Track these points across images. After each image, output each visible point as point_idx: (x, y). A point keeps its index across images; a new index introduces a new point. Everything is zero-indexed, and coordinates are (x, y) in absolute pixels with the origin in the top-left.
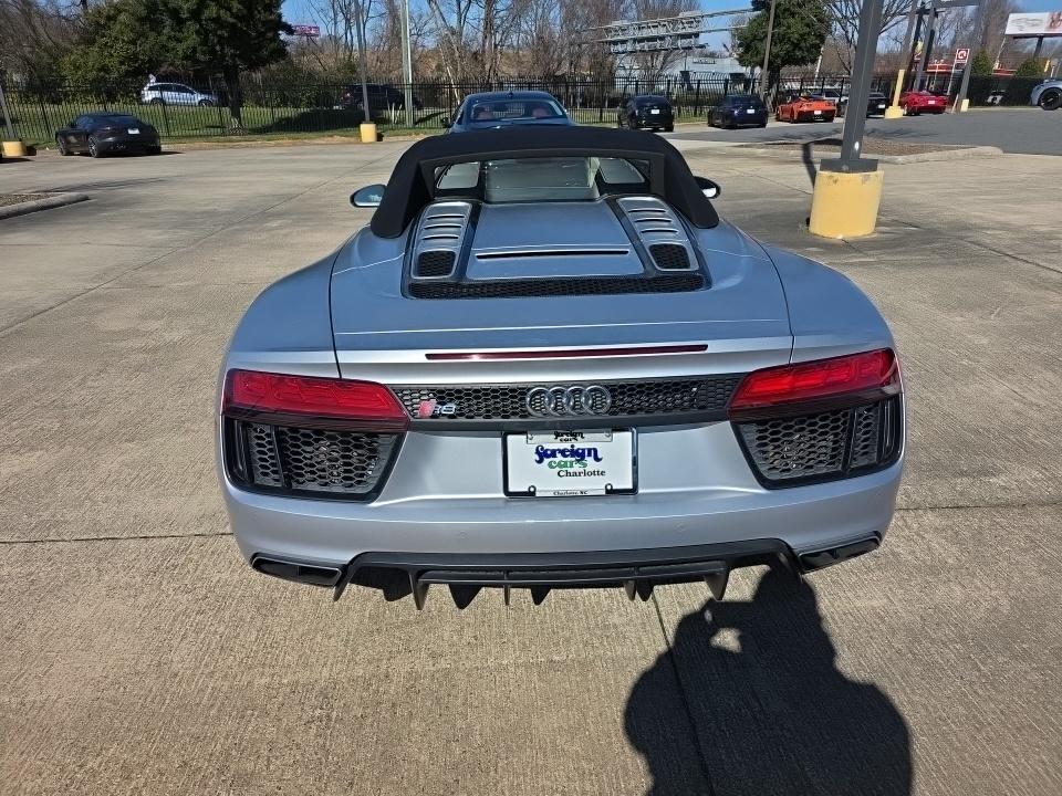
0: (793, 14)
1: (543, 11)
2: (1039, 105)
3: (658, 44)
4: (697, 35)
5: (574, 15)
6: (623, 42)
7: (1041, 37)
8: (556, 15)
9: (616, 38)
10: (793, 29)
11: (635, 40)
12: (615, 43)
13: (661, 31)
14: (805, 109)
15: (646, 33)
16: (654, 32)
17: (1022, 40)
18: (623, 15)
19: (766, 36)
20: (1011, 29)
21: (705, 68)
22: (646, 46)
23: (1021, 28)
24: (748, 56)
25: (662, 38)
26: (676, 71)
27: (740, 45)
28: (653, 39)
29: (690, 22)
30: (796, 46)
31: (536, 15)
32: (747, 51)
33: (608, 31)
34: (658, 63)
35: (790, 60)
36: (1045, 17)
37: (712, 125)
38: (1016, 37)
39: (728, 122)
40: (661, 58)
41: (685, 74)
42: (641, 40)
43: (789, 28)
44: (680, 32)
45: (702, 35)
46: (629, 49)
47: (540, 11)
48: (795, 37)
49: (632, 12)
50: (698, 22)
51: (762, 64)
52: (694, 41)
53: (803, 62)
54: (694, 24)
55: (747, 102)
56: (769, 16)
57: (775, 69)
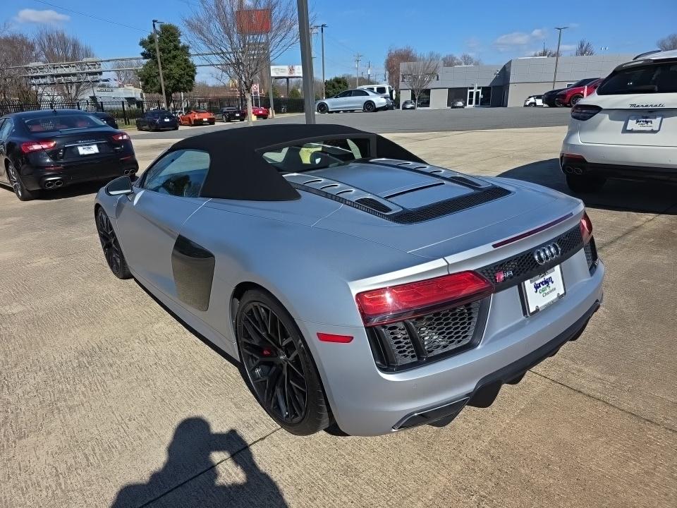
0: (171, 62)
3: (71, 78)
4: (100, 73)
6: (43, 77)
7: (288, 78)
9: (36, 74)
10: (174, 71)
11: (52, 76)
12: (37, 77)
13: (73, 71)
14: (197, 117)
15: (60, 71)
16: (67, 71)
17: (280, 80)
18: (37, 59)
19: (159, 75)
20: (273, 74)
21: (106, 94)
22: (62, 79)
23: (277, 73)
24: (148, 87)
25: (74, 75)
26: (86, 96)
27: (141, 80)
28: (68, 75)
29: (94, 64)
30: (179, 81)
32: (147, 82)
33: (27, 69)
34: (73, 91)
35: (176, 89)
36: (286, 67)
37: (140, 129)
38: (277, 78)
39: (153, 128)
41: (94, 98)
42: (58, 76)
43: (171, 70)
44: (87, 71)
45: (104, 73)
46: (49, 82)
48: (177, 76)
49: (43, 57)
50: (100, 65)
51: (160, 92)
52: (99, 77)
53: (185, 90)
54: (97, 66)
55: (163, 114)
56: (157, 62)
57: (168, 96)
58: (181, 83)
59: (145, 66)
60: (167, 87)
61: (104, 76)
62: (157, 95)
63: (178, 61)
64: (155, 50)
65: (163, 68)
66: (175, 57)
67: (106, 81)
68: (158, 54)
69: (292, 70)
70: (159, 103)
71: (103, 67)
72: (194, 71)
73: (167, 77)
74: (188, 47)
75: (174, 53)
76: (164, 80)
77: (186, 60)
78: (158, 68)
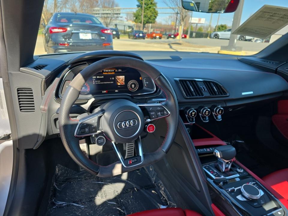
0: (148, 10)
1: (73, 2)
2: (213, 38)
3: (109, 15)
4: (120, 14)
5: (83, 5)
6: (99, 14)
7: (197, 24)
8: (77, 5)
9: (96, 13)
10: (148, 14)
11: (102, 14)
12: (96, 14)
13: (109, 12)
14: (154, 36)
15: (105, 12)
16: (107, 12)
17: (193, 24)
18: (98, 6)
19: (142, 15)
22: (105, 15)
23: (193, 21)
24: (137, 20)
25: (110, 14)
27: (134, 17)
28: (107, 14)
29: (118, 10)
30: (150, 18)
31: (71, 4)
32: (136, 18)
33: (94, 10)
34: (109, 21)
35: (148, 22)
36: (197, 19)
37: (129, 38)
39: (135, 38)
40: (109, 19)
41: (116, 25)
43: (147, 13)
44: (115, 12)
45: (121, 14)
46: (100, 16)
47: (72, 2)
48: (149, 16)
49: (101, 6)
50: (120, 10)
51: (141, 23)
52: (119, 15)
53: (151, 23)
54: (119, 11)
55: (140, 32)
56: (142, 9)
57: (144, 24)
58: (151, 19)
59: (137, 11)
60: (144, 21)
61: (121, 15)
62: (140, 24)
63: (151, 9)
64: (142, 3)
65: (144, 12)
66: (150, 7)
67: (121, 17)
68: (144, 5)
69: (200, 20)
70: (139, 27)
71: (121, 11)
72: (157, 14)
73: (145, 16)
74: (156, 3)
75: (150, 5)
76: (144, 17)
77: (154, 9)
78: (142, 12)
